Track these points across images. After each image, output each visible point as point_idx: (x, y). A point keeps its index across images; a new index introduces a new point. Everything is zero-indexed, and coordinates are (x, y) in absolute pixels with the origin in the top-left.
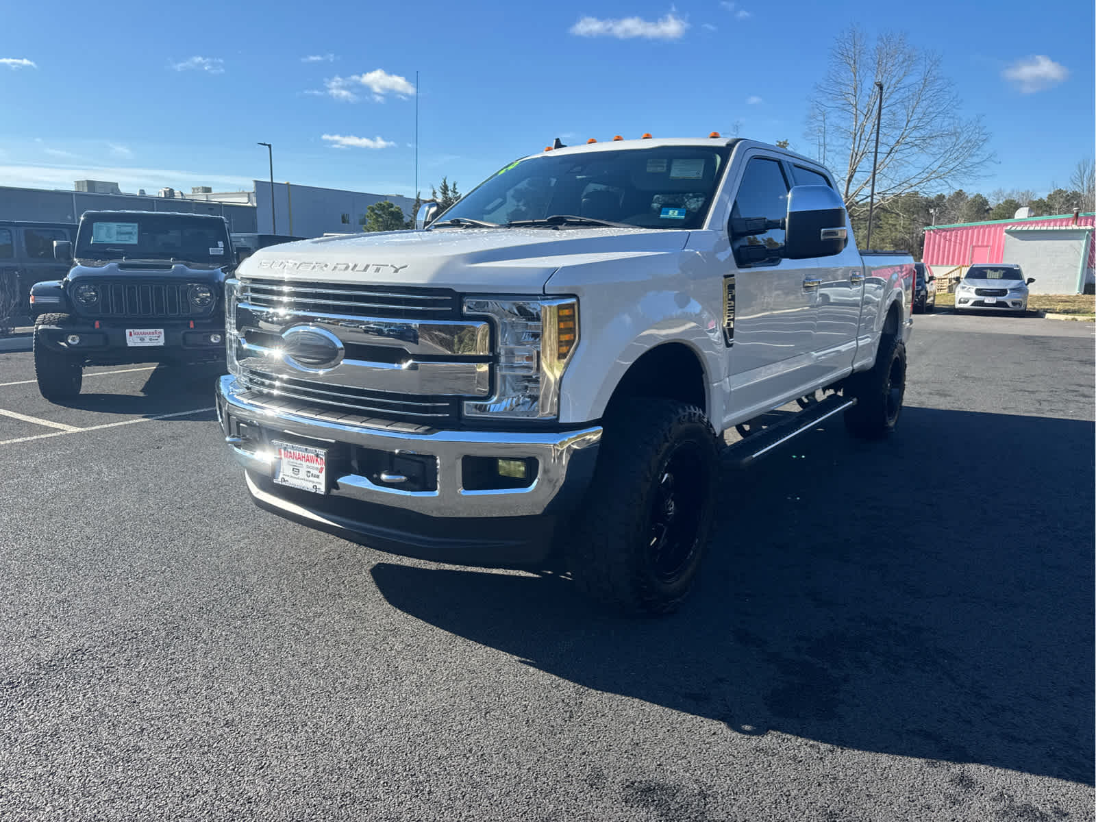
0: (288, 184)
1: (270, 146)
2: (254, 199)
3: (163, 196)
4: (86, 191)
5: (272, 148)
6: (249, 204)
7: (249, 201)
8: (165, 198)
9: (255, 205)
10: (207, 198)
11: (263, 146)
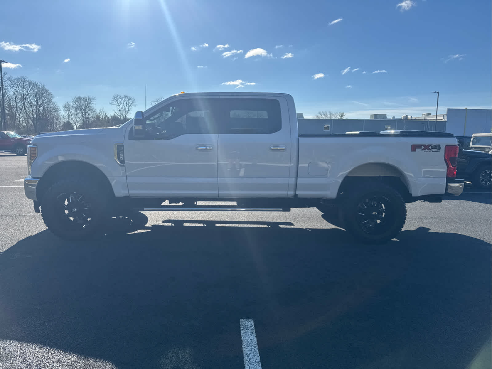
0: (466, 109)
1: (438, 93)
2: (446, 117)
3: (403, 119)
4: (373, 118)
5: (439, 94)
6: (443, 120)
7: (443, 118)
8: (404, 119)
9: (446, 120)
10: (425, 118)
11: (434, 93)
